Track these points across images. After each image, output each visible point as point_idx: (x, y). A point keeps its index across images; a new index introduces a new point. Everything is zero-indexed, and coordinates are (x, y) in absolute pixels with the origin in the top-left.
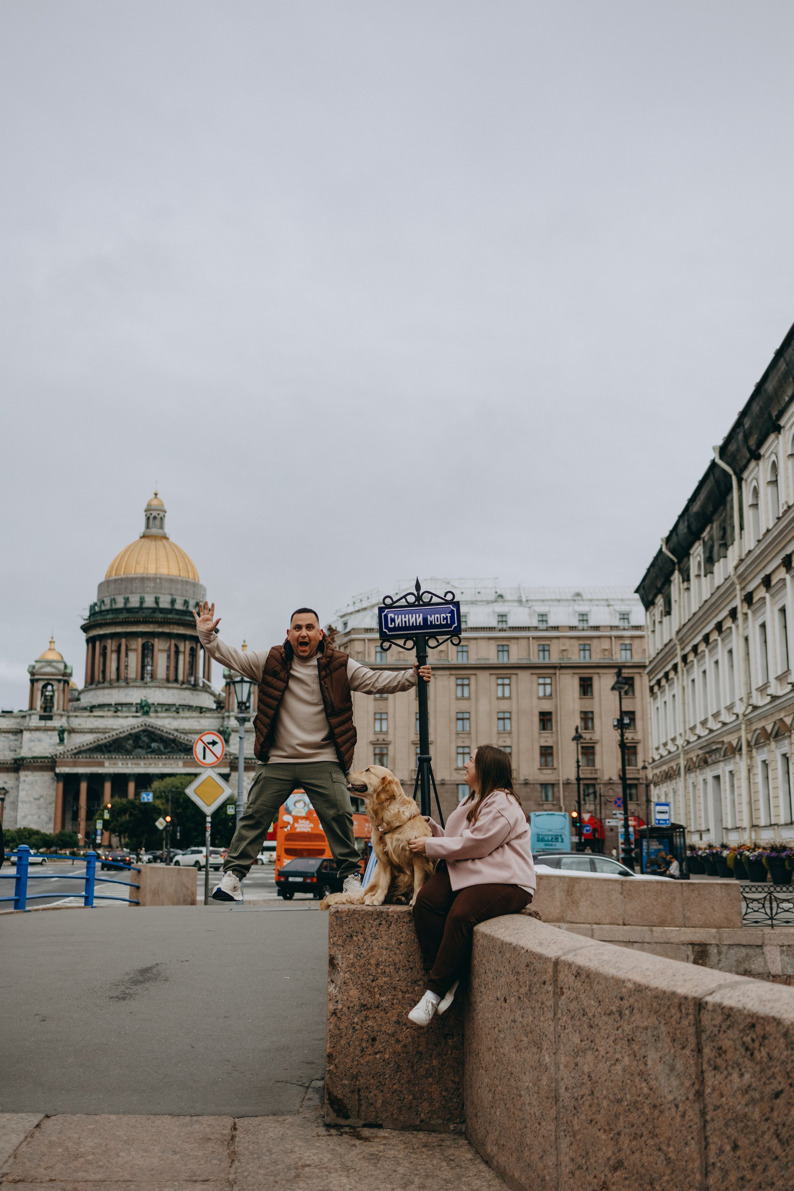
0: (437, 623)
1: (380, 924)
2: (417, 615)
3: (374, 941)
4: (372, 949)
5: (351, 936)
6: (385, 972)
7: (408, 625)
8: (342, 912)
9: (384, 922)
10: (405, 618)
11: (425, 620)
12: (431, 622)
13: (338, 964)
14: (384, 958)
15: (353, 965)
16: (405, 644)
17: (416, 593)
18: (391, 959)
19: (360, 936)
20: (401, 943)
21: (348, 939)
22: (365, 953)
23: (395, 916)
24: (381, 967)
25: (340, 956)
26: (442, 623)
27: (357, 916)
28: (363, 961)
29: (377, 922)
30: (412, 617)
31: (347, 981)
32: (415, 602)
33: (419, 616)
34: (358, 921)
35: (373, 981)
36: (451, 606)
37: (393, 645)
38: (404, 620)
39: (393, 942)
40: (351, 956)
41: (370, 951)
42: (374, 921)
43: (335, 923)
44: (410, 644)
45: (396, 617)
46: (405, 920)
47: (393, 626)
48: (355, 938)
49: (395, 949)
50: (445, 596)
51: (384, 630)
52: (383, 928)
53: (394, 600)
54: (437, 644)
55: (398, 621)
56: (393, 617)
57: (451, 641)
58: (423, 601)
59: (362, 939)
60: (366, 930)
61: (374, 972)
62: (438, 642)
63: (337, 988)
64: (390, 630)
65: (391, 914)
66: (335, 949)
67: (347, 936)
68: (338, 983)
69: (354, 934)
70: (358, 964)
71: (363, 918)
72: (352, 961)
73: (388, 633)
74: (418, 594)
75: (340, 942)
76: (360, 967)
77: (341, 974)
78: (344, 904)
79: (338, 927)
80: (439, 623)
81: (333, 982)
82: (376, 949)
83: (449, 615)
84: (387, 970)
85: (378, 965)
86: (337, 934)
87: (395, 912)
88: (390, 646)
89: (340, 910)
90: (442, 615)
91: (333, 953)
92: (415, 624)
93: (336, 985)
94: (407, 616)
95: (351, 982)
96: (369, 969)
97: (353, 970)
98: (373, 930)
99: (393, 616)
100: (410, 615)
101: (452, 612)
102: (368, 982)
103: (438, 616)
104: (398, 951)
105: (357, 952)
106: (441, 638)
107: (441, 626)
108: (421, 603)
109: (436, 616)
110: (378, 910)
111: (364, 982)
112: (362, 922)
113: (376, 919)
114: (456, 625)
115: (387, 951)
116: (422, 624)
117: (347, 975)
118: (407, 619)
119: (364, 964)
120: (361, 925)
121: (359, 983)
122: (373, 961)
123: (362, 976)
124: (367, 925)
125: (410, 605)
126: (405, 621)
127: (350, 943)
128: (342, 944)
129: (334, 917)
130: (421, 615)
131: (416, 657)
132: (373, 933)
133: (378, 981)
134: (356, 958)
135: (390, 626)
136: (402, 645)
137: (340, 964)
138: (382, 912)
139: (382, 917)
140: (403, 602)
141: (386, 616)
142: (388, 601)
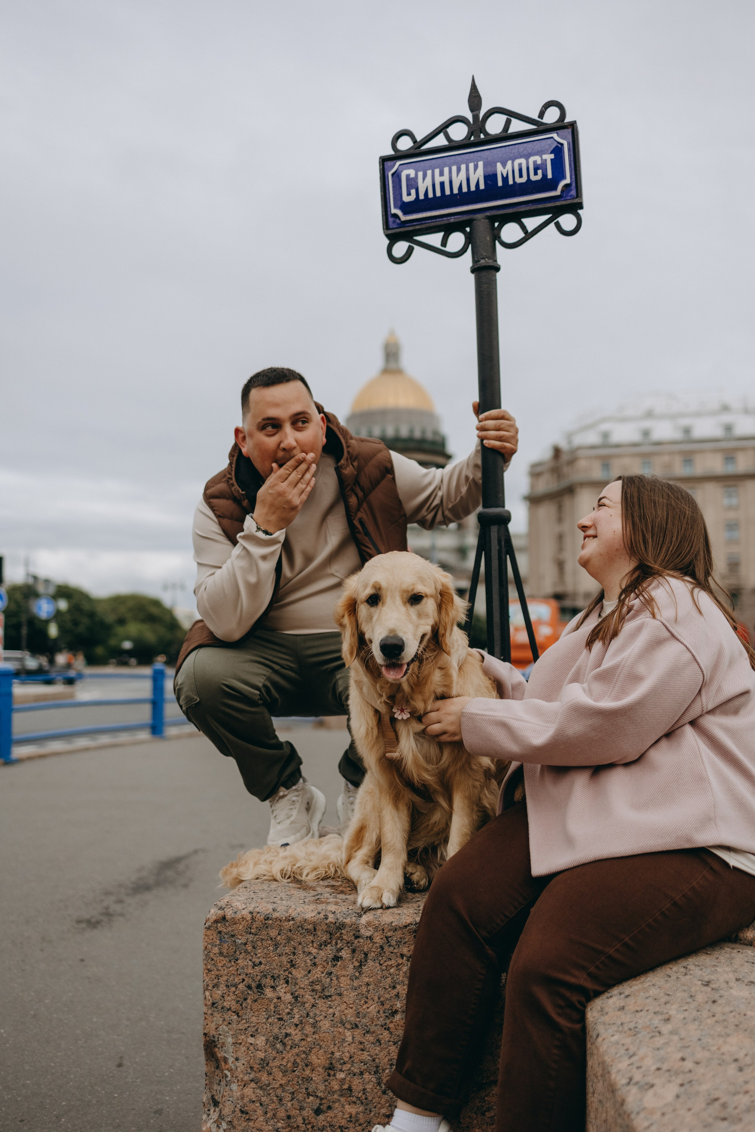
0: (519, 180)
1: (337, 958)
2: (471, 166)
3: (320, 1002)
4: (314, 1025)
5: (259, 986)
6: (350, 1089)
7: (448, 192)
8: (234, 922)
9: (345, 954)
10: (442, 174)
11: (490, 178)
12: (505, 179)
13: (225, 1060)
14: (348, 1050)
15: (264, 1063)
16: (444, 243)
17: (469, 116)
18: (365, 1056)
19: (282, 990)
20: (396, 1012)
21: (252, 996)
22: (296, 1035)
23: (378, 939)
24: (342, 1075)
25: (230, 1040)
26: (533, 178)
27: (273, 933)
28: (289, 1056)
29: (329, 951)
30: (459, 170)
31: (251, 1107)
32: (468, 137)
33: (476, 167)
34: (276, 945)
35: (318, 1112)
36: (554, 135)
37: (417, 248)
38: (438, 179)
39: (373, 1008)
40: (260, 1041)
41: (308, 1029)
42: (320, 947)
43: (216, 950)
44: (456, 241)
45: (420, 174)
46: (405, 950)
47: (412, 198)
48: (269, 993)
49: (379, 1030)
50: (541, 115)
51: (394, 211)
52: (345, 968)
53: (419, 138)
54: (522, 235)
55: (424, 185)
56: (413, 175)
57: (558, 226)
58: (486, 134)
59: (288, 997)
60: (298, 973)
61: (322, 1087)
62: (523, 227)
63: (224, 1125)
64: (407, 208)
65: (365, 932)
66: (218, 1018)
67: (249, 987)
68: (226, 1111)
69: (268, 981)
70: (277, 1063)
71: (289, 939)
72: (261, 1055)
73: (403, 218)
74: (476, 117)
75: (230, 1002)
76: (285, 1072)
77: (234, 1087)
78: (276, 880)
79: (225, 960)
80: (524, 180)
81: (216, 1103)
82: (325, 1025)
83: (549, 157)
84: (357, 1083)
85: (330, 1068)
86: (223, 980)
87: (376, 929)
88: (410, 251)
89: (229, 913)
90: (532, 160)
91: (211, 1030)
92: (465, 189)
93: (221, 1117)
94: (446, 170)
95: (260, 1112)
96: (309, 1080)
97: (264, 1078)
98: (317, 973)
99: (412, 173)
100: (454, 168)
101: (558, 151)
102: (305, 1113)
103: (523, 161)
104: (386, 1033)
105: (276, 1031)
106: (531, 223)
107: (530, 187)
108: (482, 136)
109: (517, 162)
110: (331, 918)
111: (293, 1113)
112: (287, 950)
113: (326, 943)
114: (568, 181)
115: (357, 1032)
116: (482, 186)
117: (248, 1091)
118: (446, 179)
119: (295, 1064)
120: (284, 959)
121: (282, 1114)
122: (318, 1059)
123: (287, 1097)
124: (300, 959)
125: (453, 146)
126: (442, 184)
127: (255, 1006)
128: (234, 1006)
129: (212, 933)
130: (481, 164)
131: (473, 270)
132: (319, 981)
133: (330, 1114)
134: (273, 1046)
135: (406, 199)
136: (438, 244)
137: (231, 1060)
138: (343, 926)
139: (341, 938)
140: (440, 141)
141: (397, 175)
142: (405, 144)
